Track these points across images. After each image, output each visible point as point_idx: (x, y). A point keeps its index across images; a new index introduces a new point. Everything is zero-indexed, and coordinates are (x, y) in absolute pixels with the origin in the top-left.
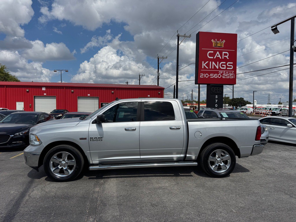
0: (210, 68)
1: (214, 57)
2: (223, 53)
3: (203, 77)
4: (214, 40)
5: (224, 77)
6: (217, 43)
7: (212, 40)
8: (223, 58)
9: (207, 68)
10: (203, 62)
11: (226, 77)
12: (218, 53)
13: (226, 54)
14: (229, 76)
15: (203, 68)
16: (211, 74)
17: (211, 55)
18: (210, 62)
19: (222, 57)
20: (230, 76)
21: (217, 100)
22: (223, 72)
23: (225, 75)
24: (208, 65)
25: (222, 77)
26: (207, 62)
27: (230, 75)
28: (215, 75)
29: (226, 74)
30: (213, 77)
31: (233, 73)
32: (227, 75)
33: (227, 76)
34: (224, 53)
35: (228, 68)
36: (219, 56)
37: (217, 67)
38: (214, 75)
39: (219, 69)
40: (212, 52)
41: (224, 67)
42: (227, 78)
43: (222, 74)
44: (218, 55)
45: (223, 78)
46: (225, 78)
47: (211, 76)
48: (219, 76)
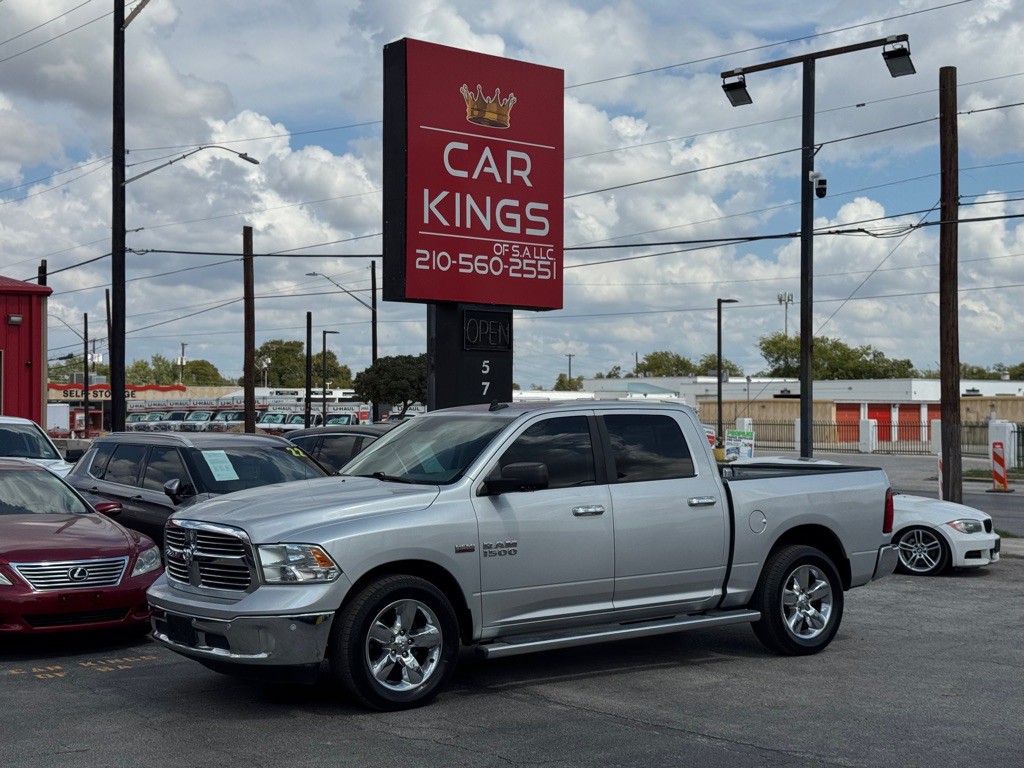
0: (458, 224)
1: (471, 174)
2: (511, 154)
3: (427, 267)
4: (472, 89)
5: (514, 271)
6: (482, 107)
7: (464, 90)
8: (509, 181)
9: (445, 223)
10: (426, 191)
11: (521, 271)
12: (487, 152)
13: (519, 164)
14: (535, 266)
15: (426, 221)
16: (461, 256)
17: (457, 159)
18: (458, 195)
19: (503, 174)
20: (540, 269)
21: (487, 384)
22: (510, 248)
23: (517, 264)
24: (446, 207)
25: (506, 271)
26: (444, 194)
27: (540, 263)
28: (479, 261)
29: (522, 259)
30: (470, 271)
31: (551, 254)
32: (528, 265)
33: (525, 268)
34: (512, 158)
35: (529, 231)
36: (493, 169)
37: (487, 224)
38: (472, 261)
39: (495, 231)
40: (464, 146)
41: (512, 223)
42: (525, 276)
43: (506, 258)
44: (487, 164)
45: (512, 274)
46: (519, 275)
47: (461, 262)
48: (496, 266)
